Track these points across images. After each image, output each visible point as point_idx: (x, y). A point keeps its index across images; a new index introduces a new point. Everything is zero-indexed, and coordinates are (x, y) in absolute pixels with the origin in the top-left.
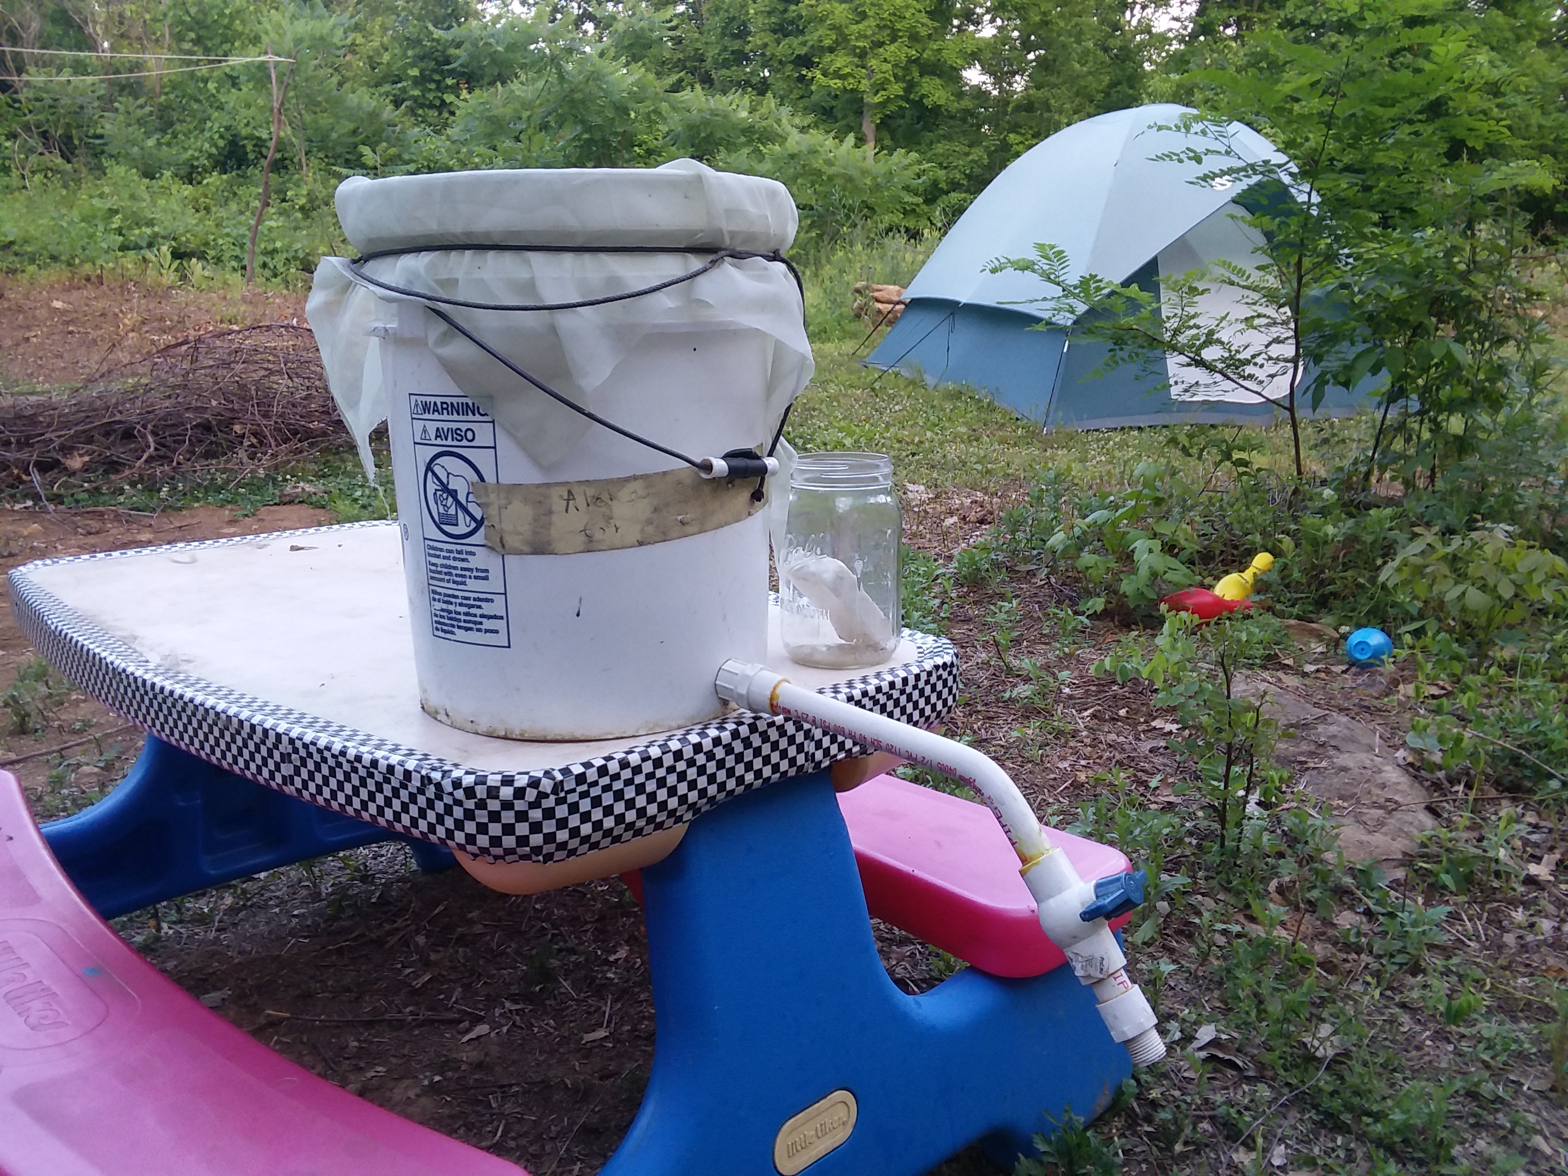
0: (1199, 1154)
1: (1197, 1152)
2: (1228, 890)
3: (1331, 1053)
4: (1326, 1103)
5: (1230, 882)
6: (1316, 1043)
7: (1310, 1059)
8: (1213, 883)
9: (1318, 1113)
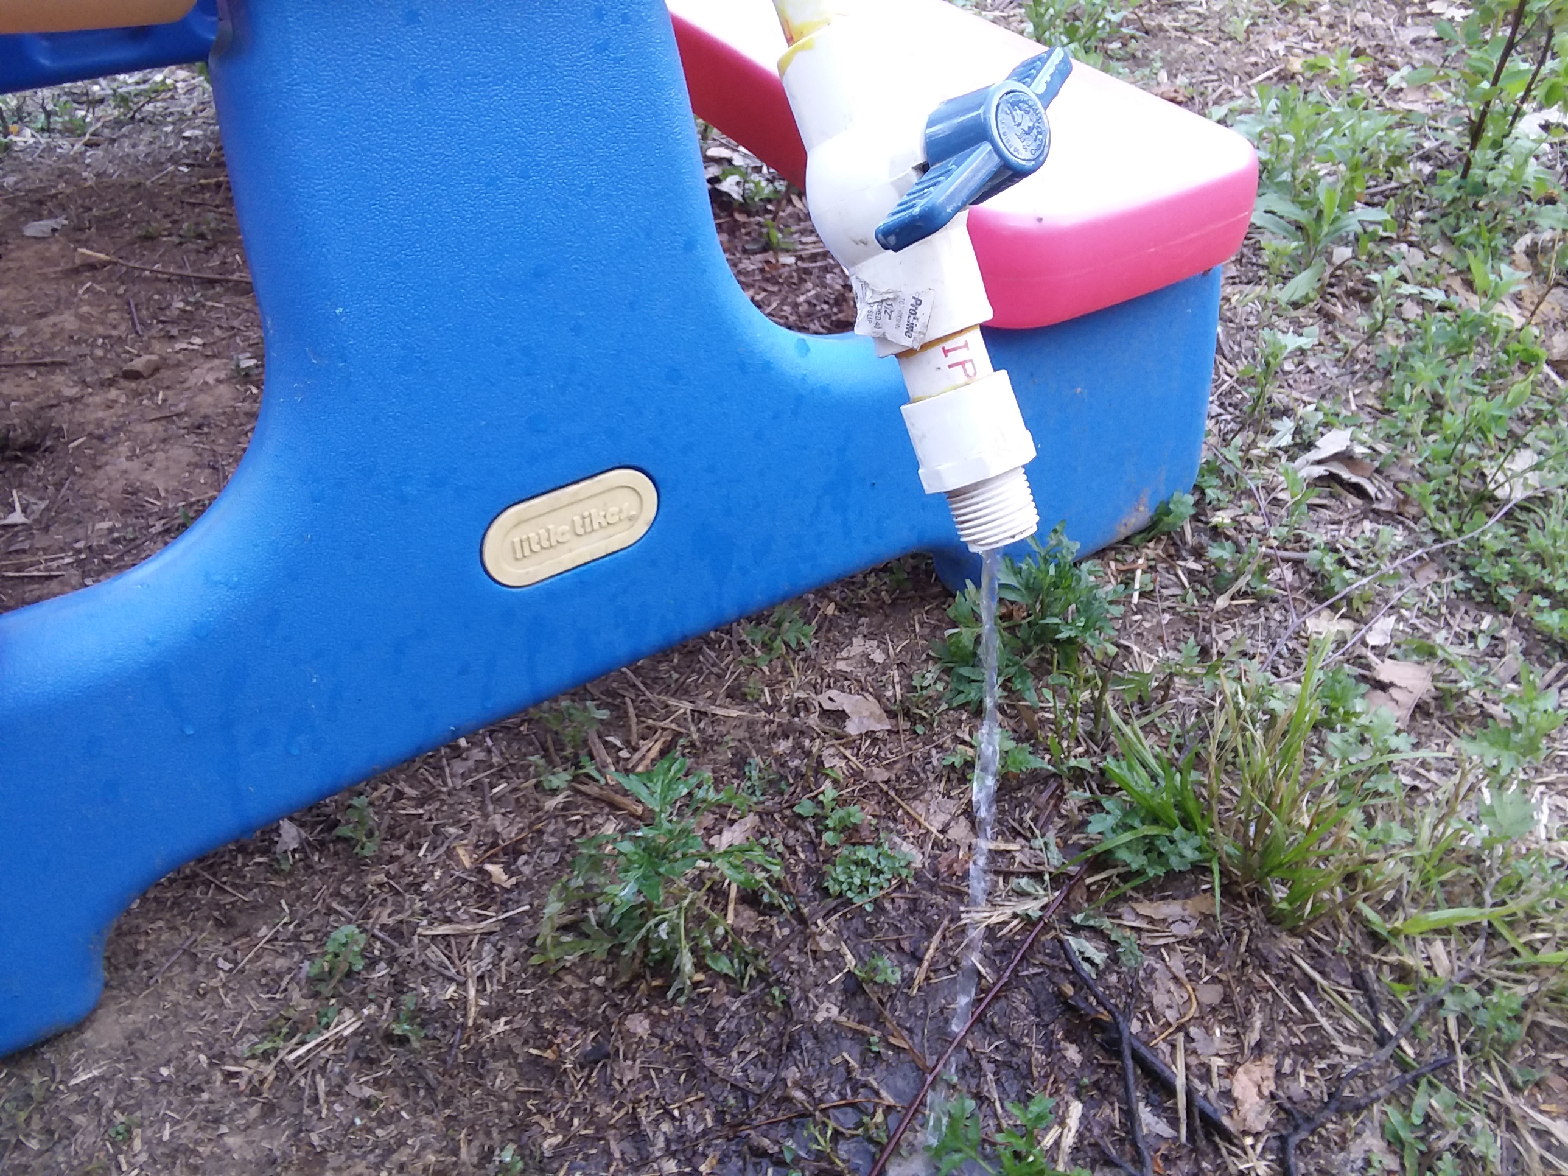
0: (1256, 611)
1: (1255, 609)
2: (1451, 241)
3: (1519, 495)
4: (1483, 568)
5: (1457, 229)
6: (1501, 478)
7: (1485, 500)
8: (1433, 229)
9: (1467, 578)
